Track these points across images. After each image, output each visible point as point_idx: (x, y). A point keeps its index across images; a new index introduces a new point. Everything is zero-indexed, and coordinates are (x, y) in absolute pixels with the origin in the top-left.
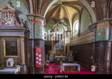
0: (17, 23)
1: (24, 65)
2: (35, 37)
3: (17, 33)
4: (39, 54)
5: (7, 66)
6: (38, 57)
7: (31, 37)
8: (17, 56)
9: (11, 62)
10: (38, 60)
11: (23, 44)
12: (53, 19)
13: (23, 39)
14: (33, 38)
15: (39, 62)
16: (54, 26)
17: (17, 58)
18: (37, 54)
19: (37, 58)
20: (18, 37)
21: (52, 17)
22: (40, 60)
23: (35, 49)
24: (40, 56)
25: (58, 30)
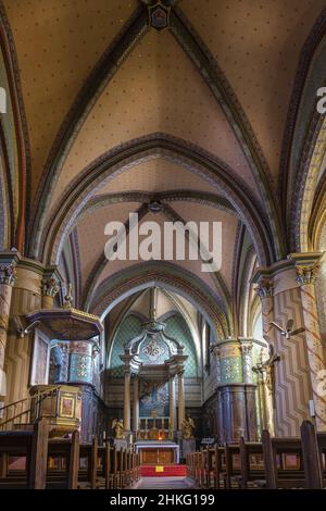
2: (71, 379)
7: (61, 379)
12: (137, 317)
14: (66, 380)
16: (133, 341)
21: (132, 309)
25: (151, 351)
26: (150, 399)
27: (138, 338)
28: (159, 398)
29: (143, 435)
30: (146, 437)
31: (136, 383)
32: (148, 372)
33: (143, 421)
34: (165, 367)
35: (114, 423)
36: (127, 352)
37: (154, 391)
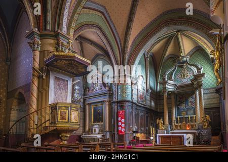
0: (103, 87)
1: (107, 132)
2: (119, 99)
3: (103, 98)
4: (122, 118)
5: (93, 133)
6: (121, 122)
7: (114, 100)
8: (102, 123)
9: (96, 129)
10: (121, 126)
11: (107, 108)
13: (108, 103)
14: (116, 100)
15: (122, 128)
17: (102, 125)
18: (119, 119)
19: (120, 124)
20: (103, 101)
22: (123, 125)
23: (118, 113)
24: (123, 120)
25: (183, 76)
26: (184, 105)
27: (171, 70)
28: (190, 104)
29: (176, 127)
30: (179, 128)
31: (172, 97)
32: (182, 89)
33: (177, 118)
34: (192, 84)
35: (158, 121)
36: (164, 79)
37: (186, 100)
